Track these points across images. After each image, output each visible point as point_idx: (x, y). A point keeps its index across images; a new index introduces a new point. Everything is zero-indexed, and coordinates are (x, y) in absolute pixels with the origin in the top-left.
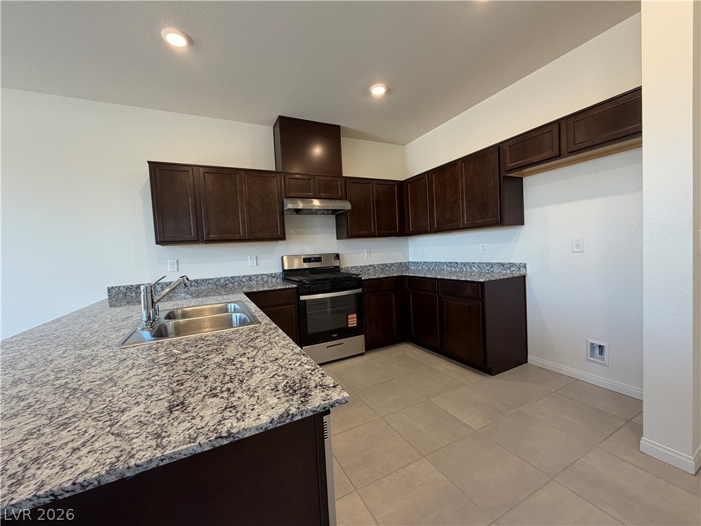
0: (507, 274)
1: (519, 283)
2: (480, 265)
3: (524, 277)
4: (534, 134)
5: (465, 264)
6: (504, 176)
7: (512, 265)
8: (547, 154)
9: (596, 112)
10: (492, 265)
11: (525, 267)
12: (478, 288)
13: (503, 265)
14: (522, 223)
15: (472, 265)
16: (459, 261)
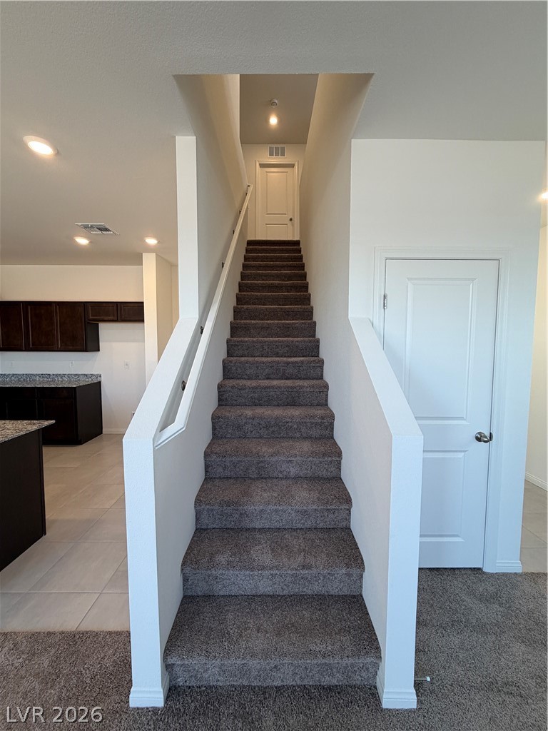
0: (89, 381)
1: (97, 387)
2: (69, 376)
3: (100, 382)
4: (104, 305)
5: (56, 375)
6: (88, 323)
7: (92, 375)
8: (111, 318)
9: (132, 305)
10: (78, 375)
11: (100, 376)
12: (72, 391)
13: (86, 375)
14: (99, 351)
15: (62, 376)
16: (51, 373)
